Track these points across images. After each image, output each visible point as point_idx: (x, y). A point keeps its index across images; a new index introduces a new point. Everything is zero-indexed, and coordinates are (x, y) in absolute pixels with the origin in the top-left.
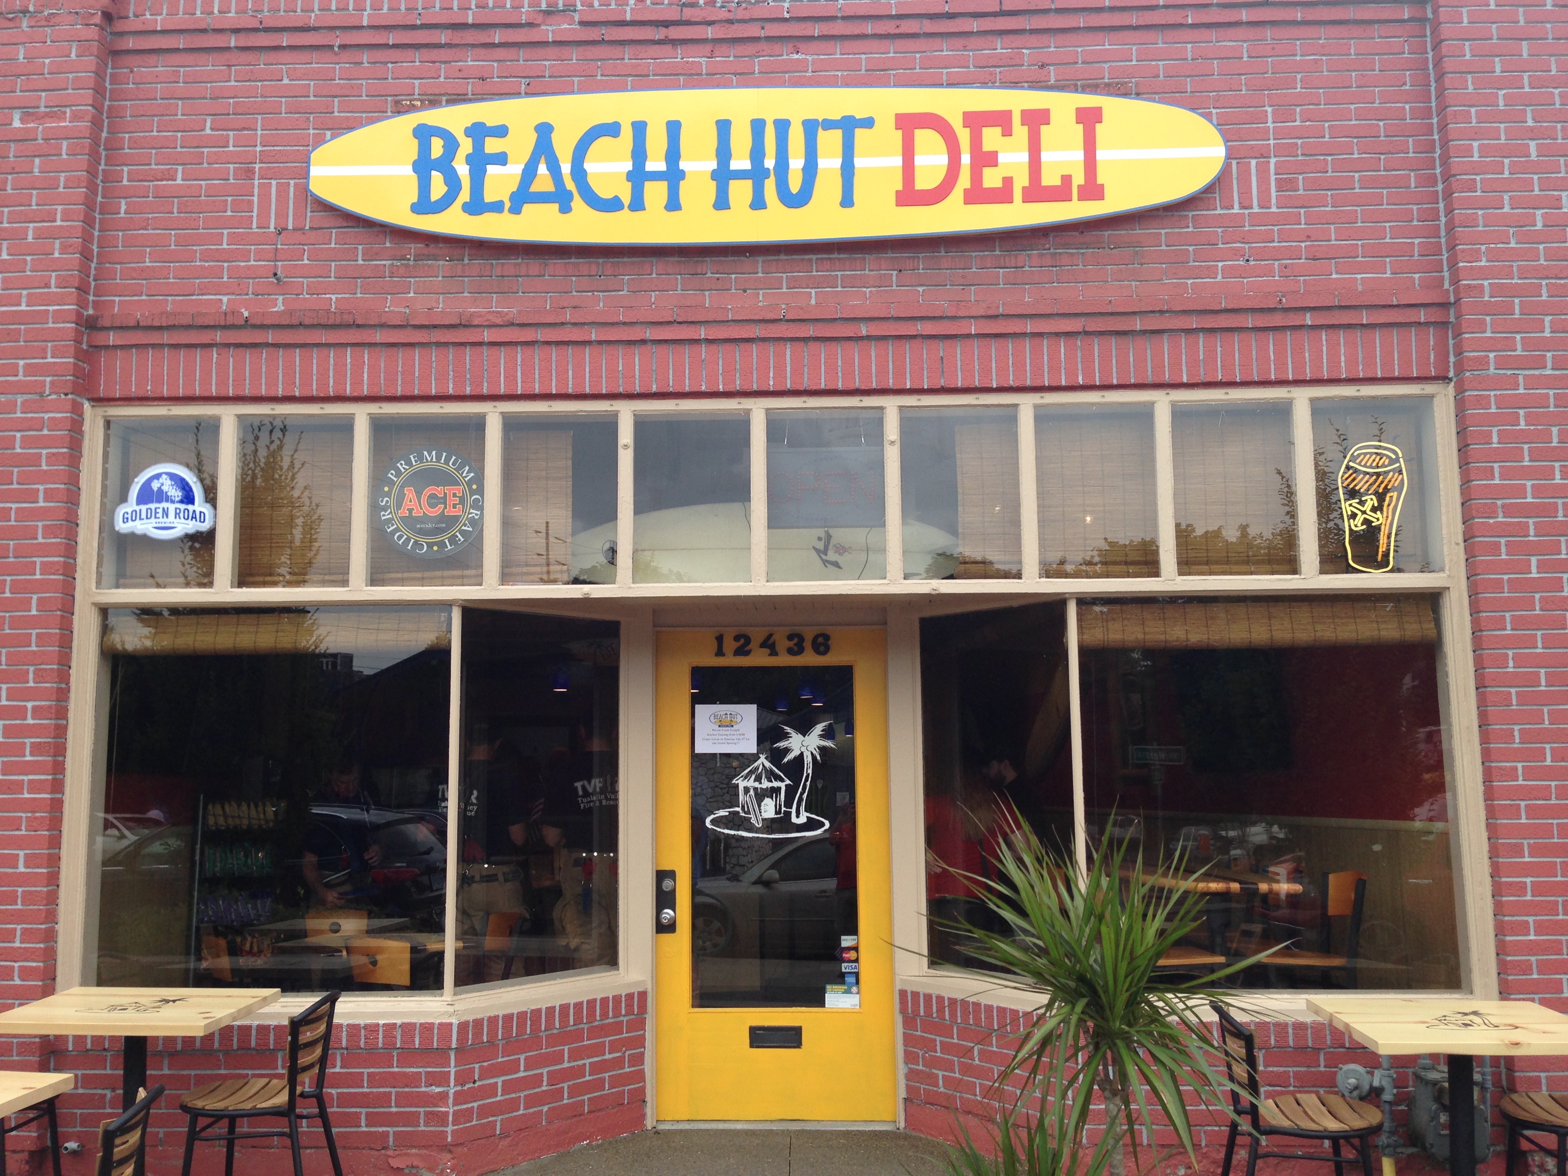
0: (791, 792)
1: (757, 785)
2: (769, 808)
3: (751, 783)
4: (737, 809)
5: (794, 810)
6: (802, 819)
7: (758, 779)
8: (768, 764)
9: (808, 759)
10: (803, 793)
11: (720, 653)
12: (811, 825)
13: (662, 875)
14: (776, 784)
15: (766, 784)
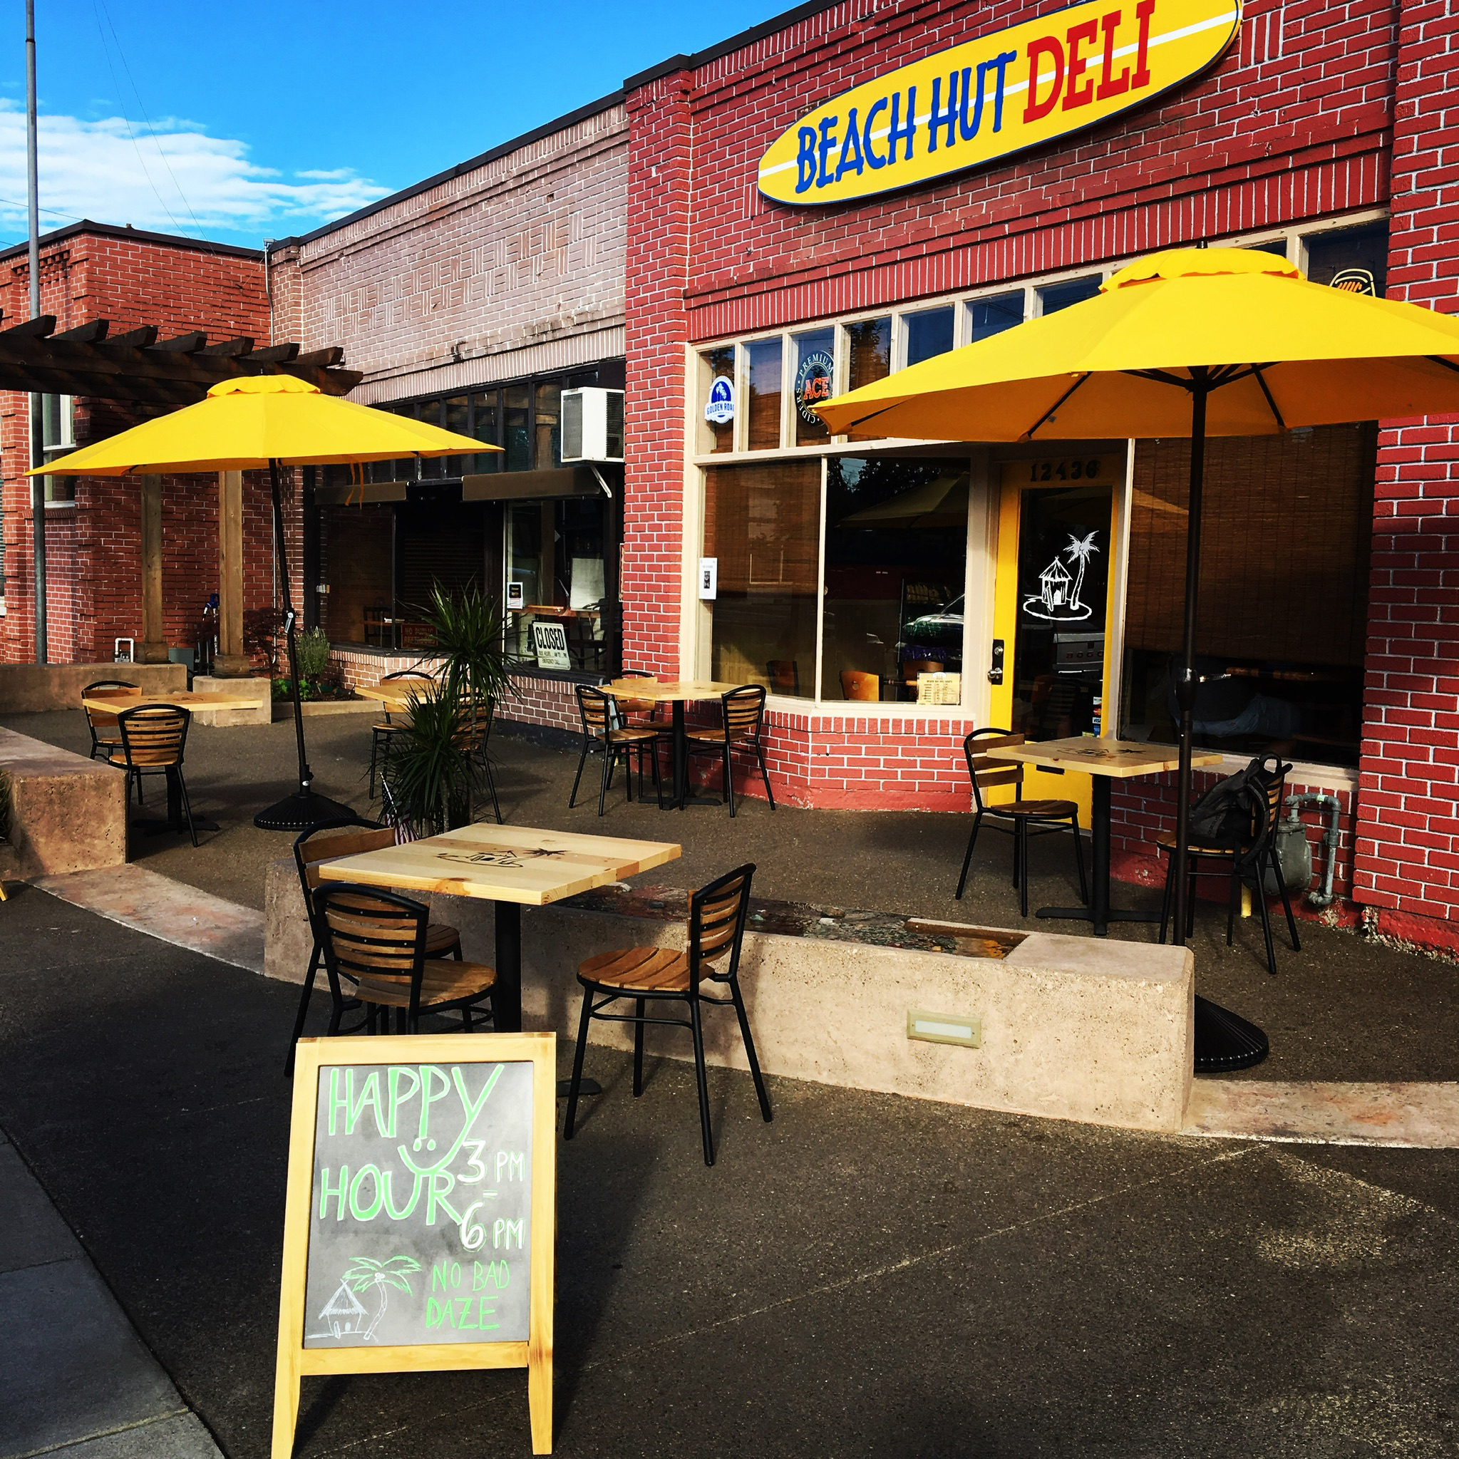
0: (1072, 584)
1: (1052, 580)
2: (1058, 599)
3: (1049, 578)
4: (1041, 598)
5: (1072, 600)
6: (1075, 608)
7: (1053, 576)
8: (1059, 564)
9: (1083, 561)
10: (1078, 588)
11: (1034, 479)
12: (1082, 611)
13: (998, 643)
14: (1063, 579)
15: (1057, 579)
